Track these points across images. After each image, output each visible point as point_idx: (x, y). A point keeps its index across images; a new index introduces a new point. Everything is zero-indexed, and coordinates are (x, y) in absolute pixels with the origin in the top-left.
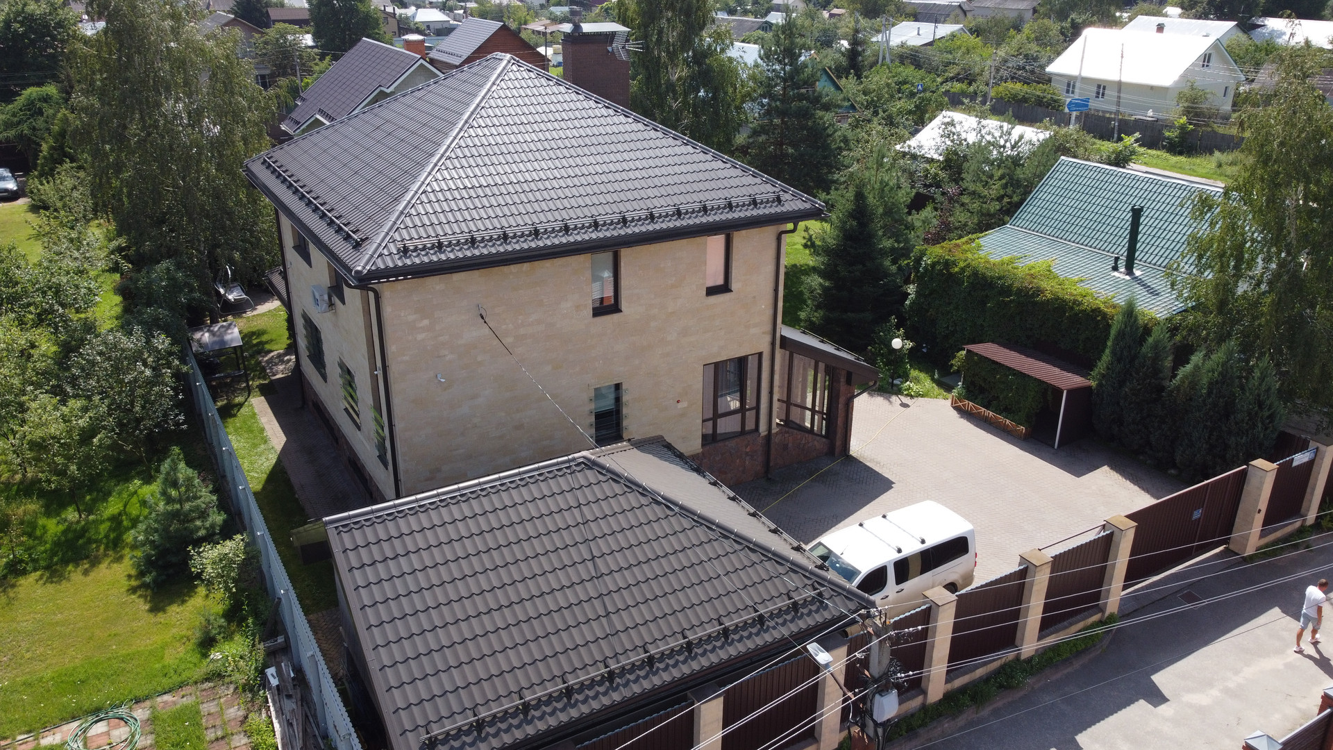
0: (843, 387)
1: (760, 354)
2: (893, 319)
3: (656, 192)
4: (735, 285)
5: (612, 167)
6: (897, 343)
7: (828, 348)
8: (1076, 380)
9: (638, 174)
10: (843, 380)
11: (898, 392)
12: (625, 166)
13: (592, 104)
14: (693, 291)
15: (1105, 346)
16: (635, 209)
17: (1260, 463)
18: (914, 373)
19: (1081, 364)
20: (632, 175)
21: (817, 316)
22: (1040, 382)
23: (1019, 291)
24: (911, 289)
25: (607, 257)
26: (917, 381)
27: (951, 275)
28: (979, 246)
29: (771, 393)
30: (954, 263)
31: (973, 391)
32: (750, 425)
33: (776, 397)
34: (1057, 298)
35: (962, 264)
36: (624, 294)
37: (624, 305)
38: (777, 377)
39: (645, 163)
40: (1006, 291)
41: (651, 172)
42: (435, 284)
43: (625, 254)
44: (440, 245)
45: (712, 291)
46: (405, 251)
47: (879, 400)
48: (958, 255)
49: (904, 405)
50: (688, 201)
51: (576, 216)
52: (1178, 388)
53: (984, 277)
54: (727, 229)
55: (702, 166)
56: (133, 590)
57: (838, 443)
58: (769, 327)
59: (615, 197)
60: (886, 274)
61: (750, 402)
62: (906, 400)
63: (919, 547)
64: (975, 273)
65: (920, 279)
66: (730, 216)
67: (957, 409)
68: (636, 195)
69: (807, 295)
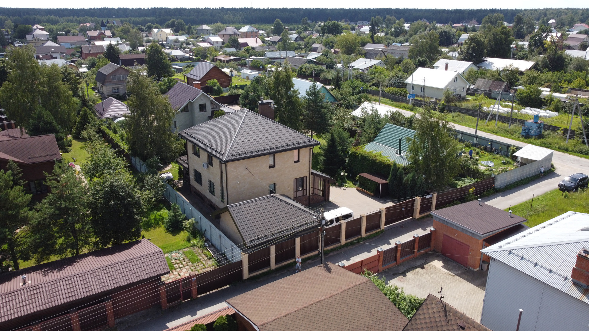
0: (327, 184)
1: (307, 176)
2: (342, 168)
3: (282, 141)
4: (300, 161)
5: (272, 135)
6: (342, 174)
7: (324, 175)
8: (384, 181)
9: (278, 137)
10: (327, 182)
11: (343, 186)
12: (275, 135)
13: (267, 120)
14: (291, 162)
15: (390, 173)
16: (278, 145)
17: (417, 197)
18: (348, 182)
19: (385, 178)
20: (277, 137)
21: (322, 167)
22: (375, 182)
23: (372, 160)
24: (347, 160)
25: (273, 155)
26: (348, 183)
27: (356, 156)
28: (365, 148)
29: (309, 185)
30: (357, 153)
31: (360, 186)
32: (305, 194)
33: (311, 186)
34: (380, 162)
35: (359, 153)
36: (276, 163)
37: (276, 166)
38: (311, 182)
39: (279, 134)
40: (369, 160)
41: (281, 136)
42: (238, 162)
43: (276, 155)
44: (239, 154)
45: (295, 162)
46: (233, 156)
47: (338, 189)
48: (358, 150)
49: (344, 189)
50: (290, 143)
51: (266, 147)
52: (405, 182)
53: (364, 156)
54: (298, 148)
55: (292, 134)
56: (167, 232)
57: (326, 198)
58: (308, 170)
59: (274, 142)
60: (340, 156)
61: (305, 188)
62: (345, 188)
63: (341, 215)
64: (362, 155)
65: (349, 157)
66: (299, 146)
67: (358, 190)
68: (278, 141)
69: (320, 162)
